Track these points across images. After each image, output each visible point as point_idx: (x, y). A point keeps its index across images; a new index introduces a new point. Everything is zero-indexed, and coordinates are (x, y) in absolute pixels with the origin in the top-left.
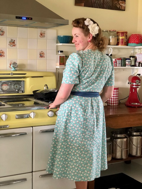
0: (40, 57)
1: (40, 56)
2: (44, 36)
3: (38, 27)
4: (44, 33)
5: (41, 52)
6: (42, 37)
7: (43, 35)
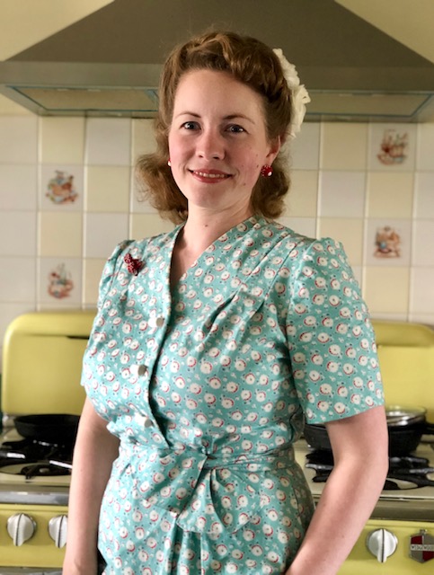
0: (375, 255)
1: (374, 248)
2: (402, 156)
3: (371, 118)
4: (402, 145)
5: (382, 232)
6: (392, 163)
7: (395, 152)
